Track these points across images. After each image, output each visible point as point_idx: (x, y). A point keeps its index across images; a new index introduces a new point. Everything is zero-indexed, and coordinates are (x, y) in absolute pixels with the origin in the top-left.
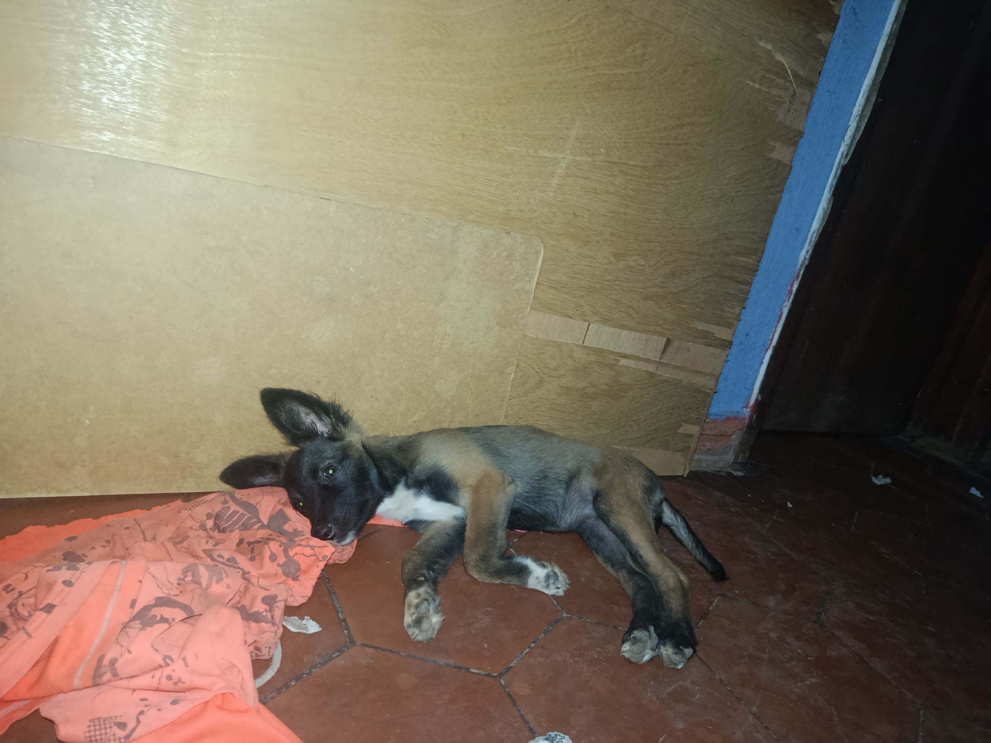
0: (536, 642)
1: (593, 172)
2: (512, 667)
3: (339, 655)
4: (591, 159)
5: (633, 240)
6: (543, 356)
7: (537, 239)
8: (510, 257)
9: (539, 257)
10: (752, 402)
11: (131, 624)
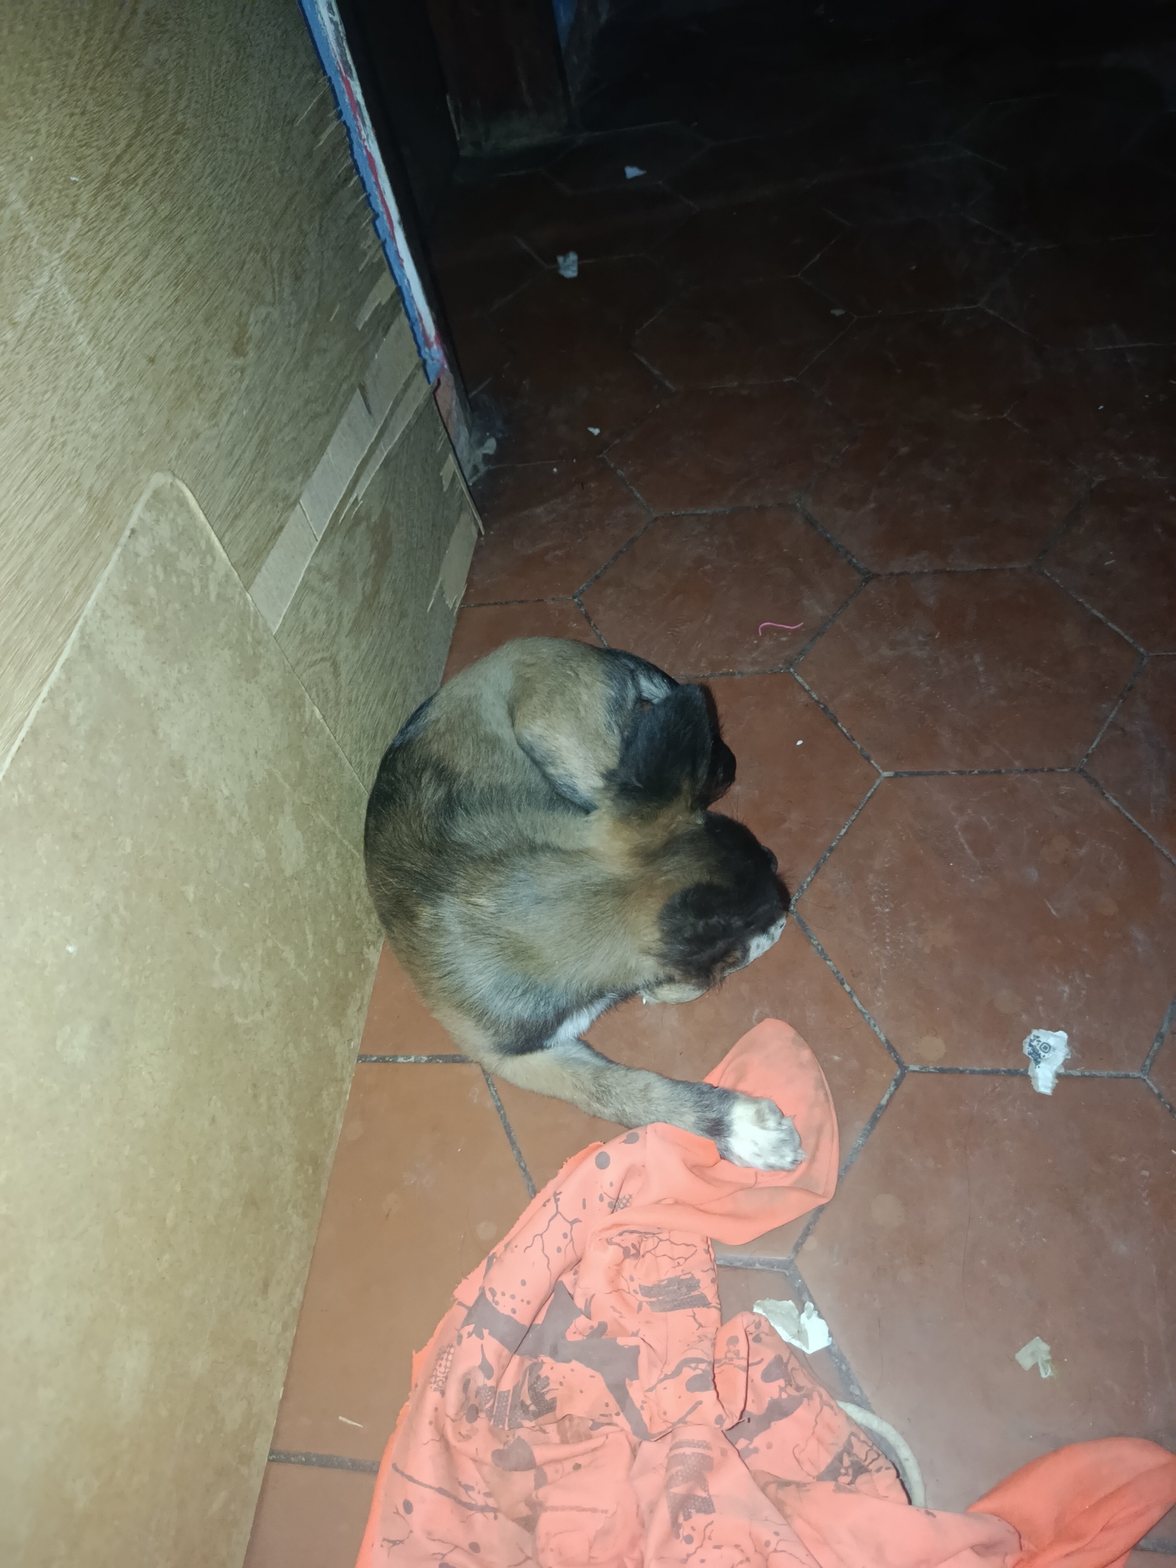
4: (78, 221)
7: (159, 479)
8: (169, 563)
9: (188, 504)
10: (432, 331)
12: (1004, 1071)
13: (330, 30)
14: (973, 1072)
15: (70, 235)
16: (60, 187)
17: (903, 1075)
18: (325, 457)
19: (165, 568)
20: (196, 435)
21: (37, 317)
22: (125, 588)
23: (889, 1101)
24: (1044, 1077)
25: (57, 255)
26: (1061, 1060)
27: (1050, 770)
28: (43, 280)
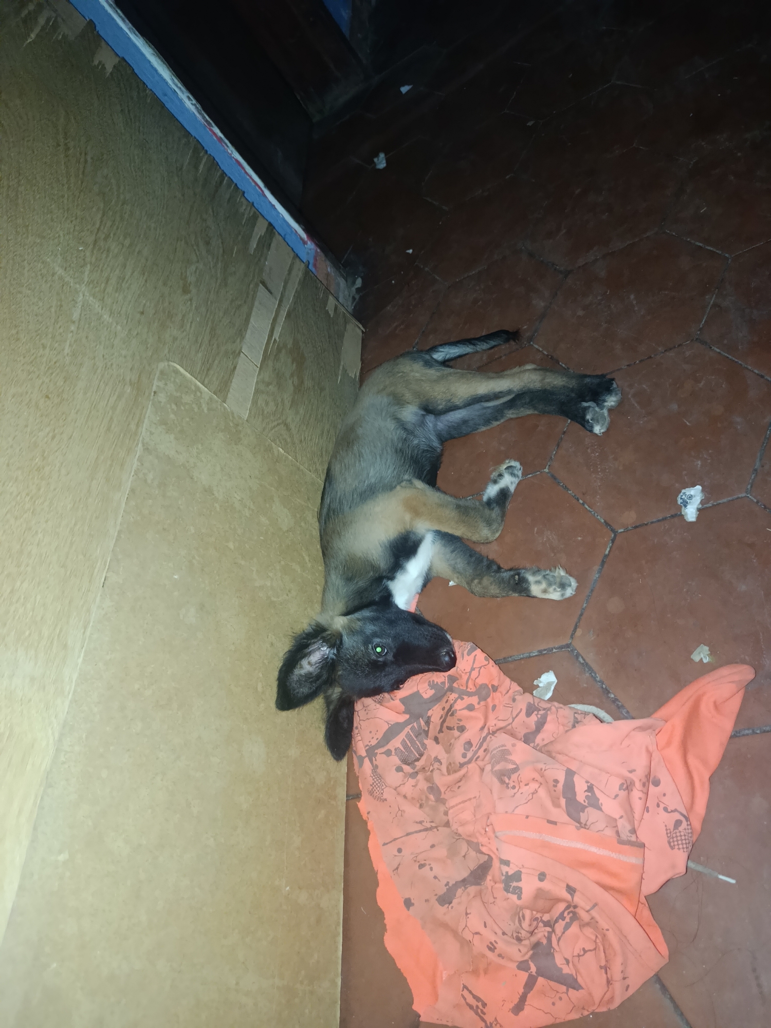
0: (578, 498)
1: (102, 271)
2: (605, 521)
3: (582, 657)
4: (89, 266)
5: (172, 265)
6: (265, 412)
7: (162, 365)
8: (177, 402)
9: (180, 371)
10: (304, 235)
11: (583, 820)
12: (669, 517)
13: (193, 108)
14: (652, 523)
15: (87, 273)
16: (76, 255)
17: (615, 536)
18: (250, 326)
19: (176, 404)
20: (175, 339)
21: (83, 315)
22: (158, 418)
23: (609, 552)
24: (691, 513)
25: (83, 285)
26: (699, 501)
27: (679, 346)
28: (81, 298)
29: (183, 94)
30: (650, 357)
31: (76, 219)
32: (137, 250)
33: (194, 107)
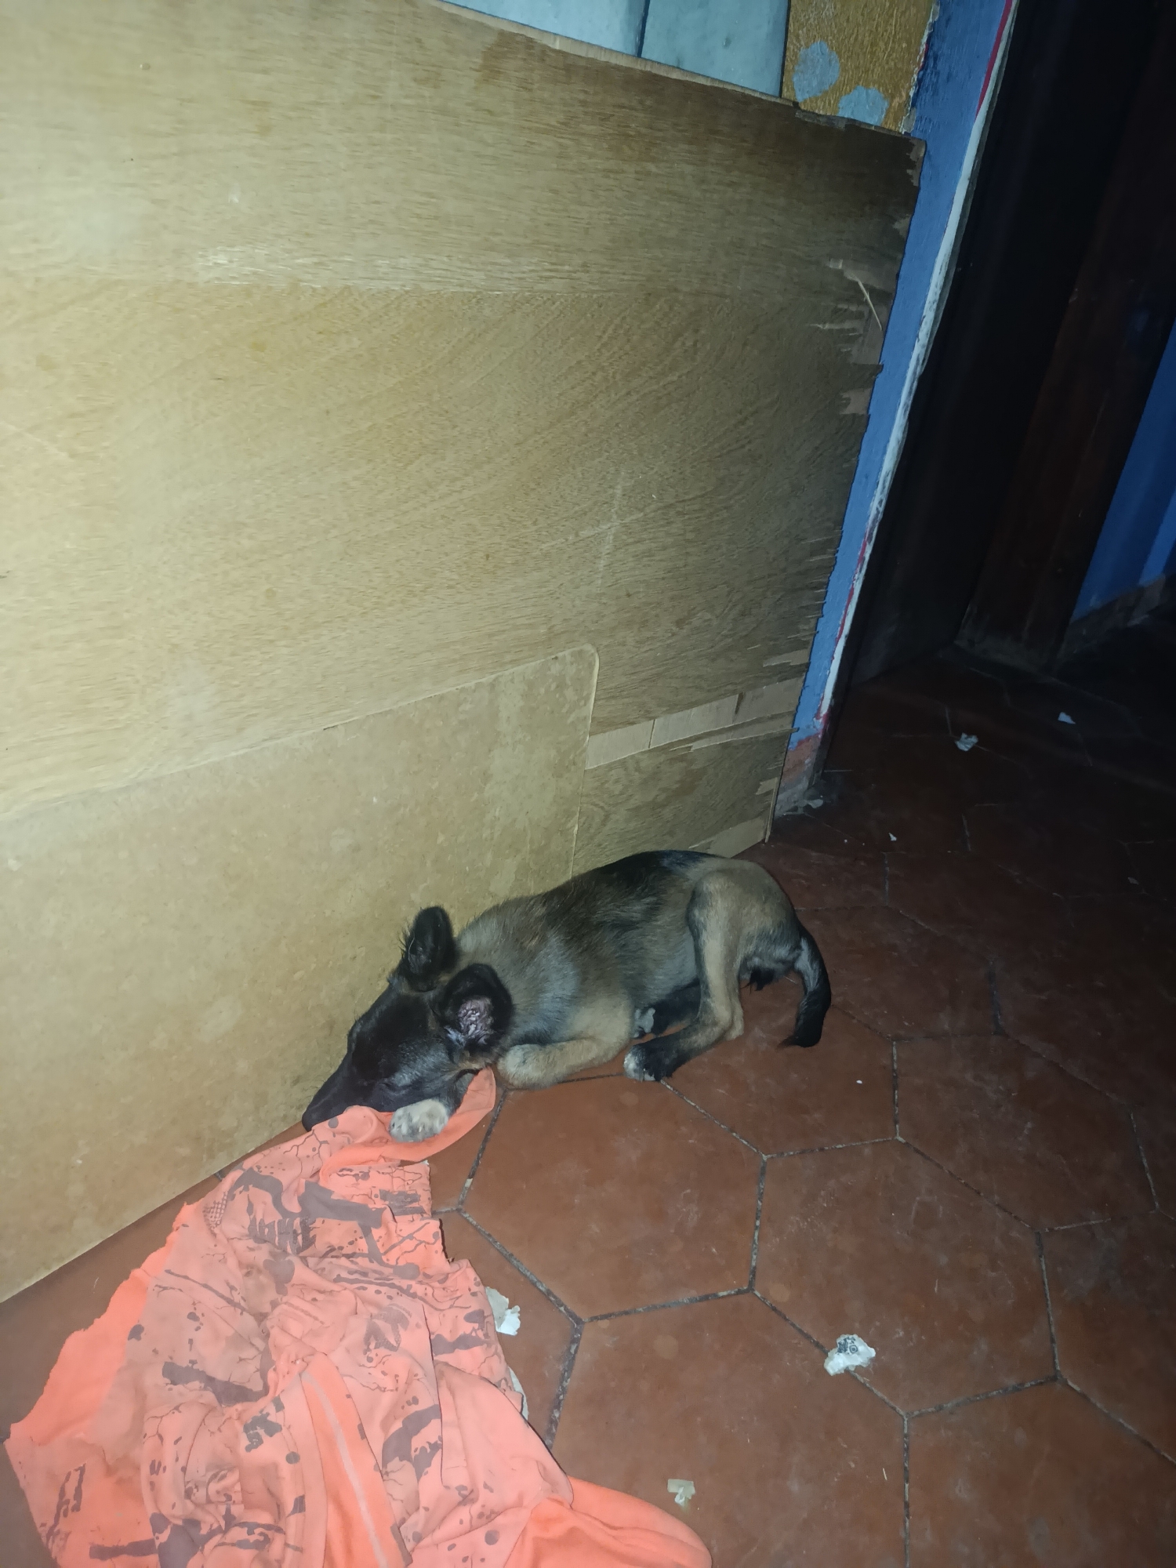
0: (759, 1216)
1: (646, 530)
2: (755, 1268)
3: (577, 1347)
4: (642, 514)
5: (696, 594)
6: (606, 785)
7: (589, 648)
8: (561, 686)
9: (593, 669)
10: (824, 710)
11: (391, 1466)
12: (814, 1341)
13: (873, 512)
14: (793, 1325)
15: (633, 517)
16: (644, 496)
17: (747, 1291)
18: (689, 711)
19: (557, 687)
20: (624, 644)
21: (590, 539)
22: (532, 678)
23: (723, 1297)
24: (837, 1363)
25: (620, 522)
26: (857, 1363)
27: (1015, 1217)
28: (605, 527)
29: (881, 494)
30: (979, 1193)
31: (681, 473)
32: (689, 550)
33: (876, 512)
